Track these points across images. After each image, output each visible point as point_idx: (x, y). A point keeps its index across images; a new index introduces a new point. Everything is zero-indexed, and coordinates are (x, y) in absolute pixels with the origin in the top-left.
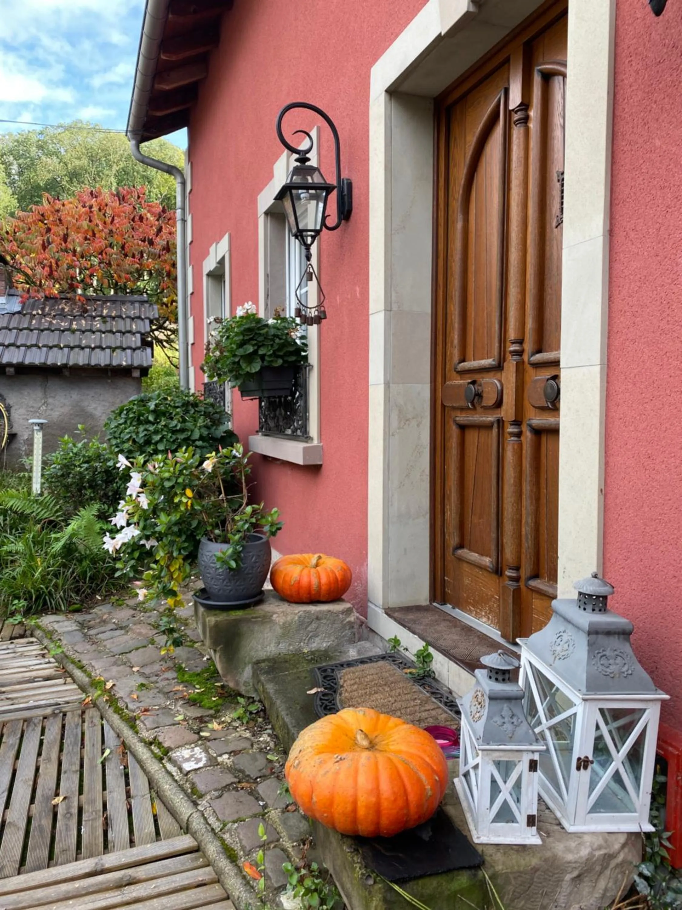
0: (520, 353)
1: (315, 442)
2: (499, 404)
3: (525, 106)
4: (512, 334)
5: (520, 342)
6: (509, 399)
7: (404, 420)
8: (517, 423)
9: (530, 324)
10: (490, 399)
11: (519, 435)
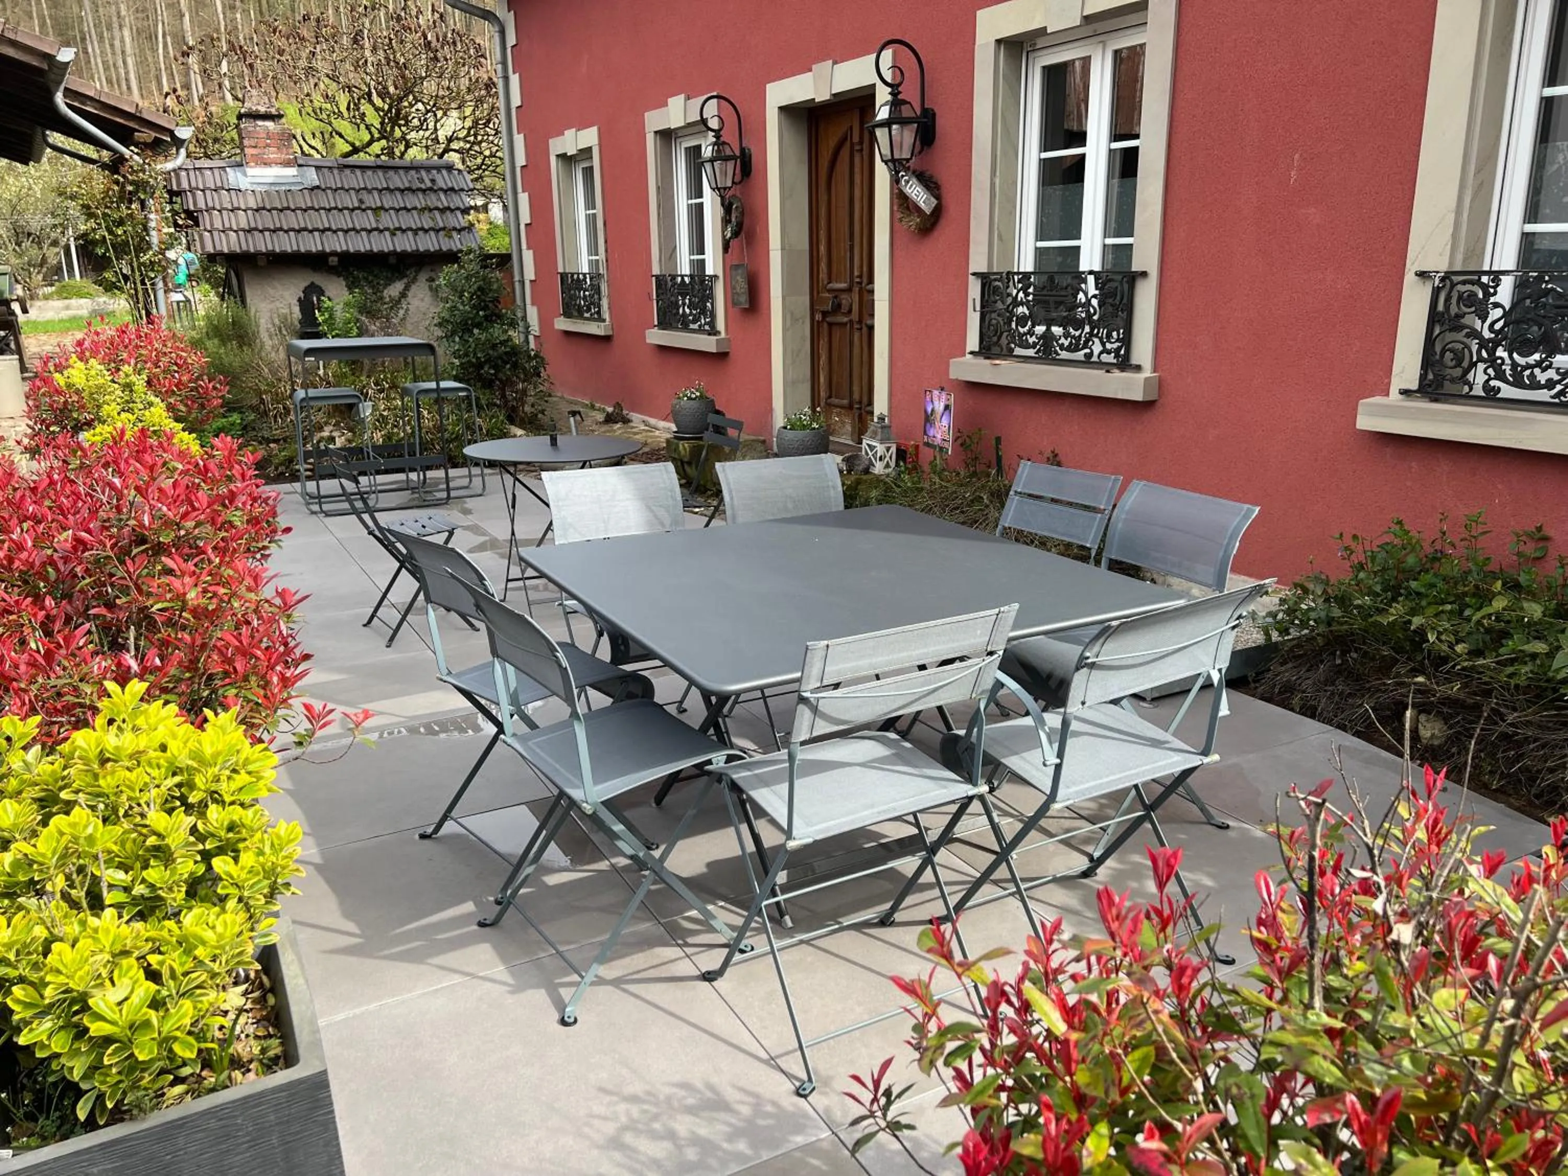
0: (860, 283)
1: (723, 335)
2: (850, 311)
3: (861, 142)
4: (856, 273)
5: (860, 276)
6: (855, 307)
7: (795, 320)
8: (860, 322)
9: (865, 269)
10: (844, 309)
11: (861, 329)
